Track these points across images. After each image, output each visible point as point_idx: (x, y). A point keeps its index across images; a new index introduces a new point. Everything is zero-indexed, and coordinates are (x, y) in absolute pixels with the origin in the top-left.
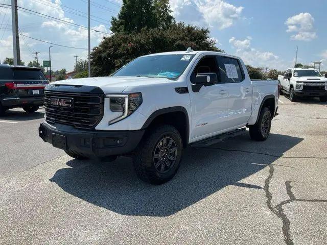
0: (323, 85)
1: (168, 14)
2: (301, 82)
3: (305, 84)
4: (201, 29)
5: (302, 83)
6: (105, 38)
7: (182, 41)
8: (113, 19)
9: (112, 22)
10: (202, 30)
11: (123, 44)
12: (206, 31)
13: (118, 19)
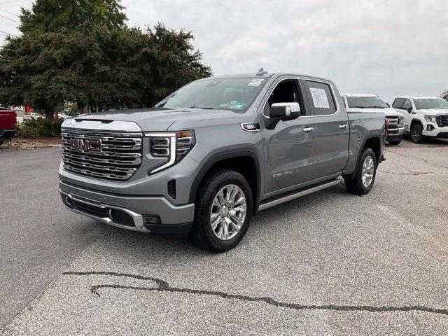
1: (117, 11)
6: (9, 39)
8: (24, 12)
9: (21, 17)
10: (181, 33)
11: (45, 51)
12: (188, 36)
13: (32, 13)
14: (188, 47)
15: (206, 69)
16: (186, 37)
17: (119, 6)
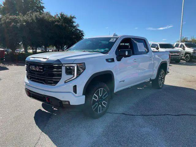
14: (74, 22)
15: (81, 31)
16: (73, 18)
17: (41, 3)
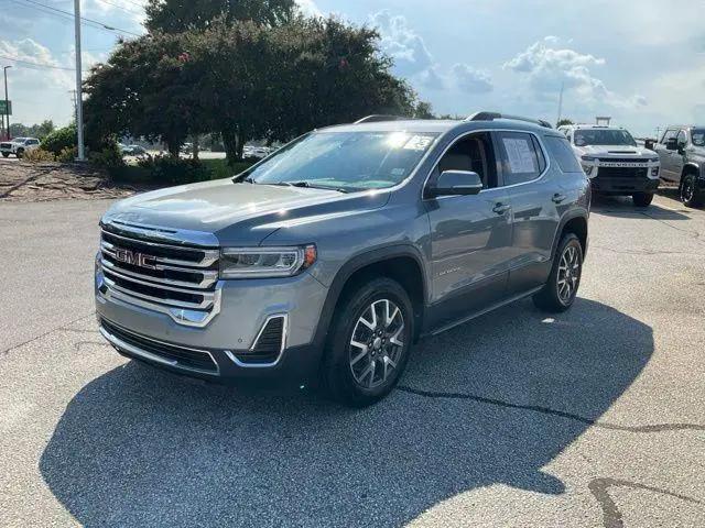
0: (644, 165)
2: (593, 159)
3: (604, 164)
4: (359, 28)
5: (597, 161)
6: (121, 42)
7: (313, 52)
9: (147, 8)
10: (363, 30)
11: (166, 57)
12: (373, 34)
16: (368, 36)
